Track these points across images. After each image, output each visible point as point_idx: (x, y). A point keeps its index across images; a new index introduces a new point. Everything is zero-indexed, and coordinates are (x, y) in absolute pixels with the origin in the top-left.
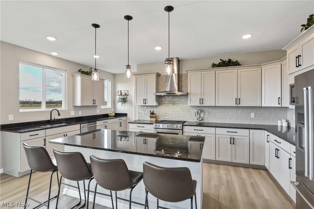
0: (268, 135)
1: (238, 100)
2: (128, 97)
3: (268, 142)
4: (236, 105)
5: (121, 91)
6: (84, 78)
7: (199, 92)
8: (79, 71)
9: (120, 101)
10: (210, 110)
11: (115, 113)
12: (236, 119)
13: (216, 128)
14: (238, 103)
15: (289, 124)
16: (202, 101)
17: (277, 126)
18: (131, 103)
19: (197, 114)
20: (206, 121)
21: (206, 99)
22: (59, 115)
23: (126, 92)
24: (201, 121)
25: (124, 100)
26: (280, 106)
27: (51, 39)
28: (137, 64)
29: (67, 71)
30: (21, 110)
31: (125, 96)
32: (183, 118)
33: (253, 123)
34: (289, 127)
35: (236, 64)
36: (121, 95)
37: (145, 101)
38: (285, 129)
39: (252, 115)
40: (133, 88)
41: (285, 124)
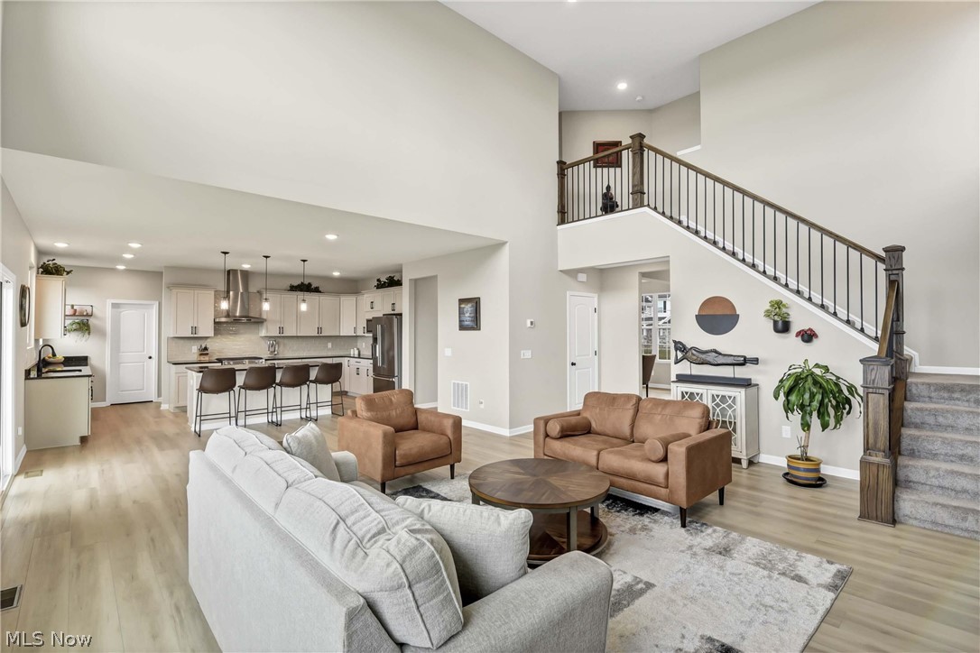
0: (349, 360)
1: (320, 329)
2: (92, 320)
4: (318, 335)
5: (73, 306)
7: (278, 319)
9: (73, 330)
12: (315, 350)
14: (320, 332)
15: (359, 352)
16: (281, 329)
18: (102, 334)
19: (271, 346)
20: (282, 355)
21: (286, 328)
23: (88, 309)
24: (276, 356)
25: (84, 327)
26: (356, 335)
31: (85, 318)
33: (330, 354)
34: (359, 354)
35: (317, 290)
36: (74, 315)
37: (194, 329)
38: (356, 356)
39: (330, 345)
40: (109, 302)
41: (356, 352)
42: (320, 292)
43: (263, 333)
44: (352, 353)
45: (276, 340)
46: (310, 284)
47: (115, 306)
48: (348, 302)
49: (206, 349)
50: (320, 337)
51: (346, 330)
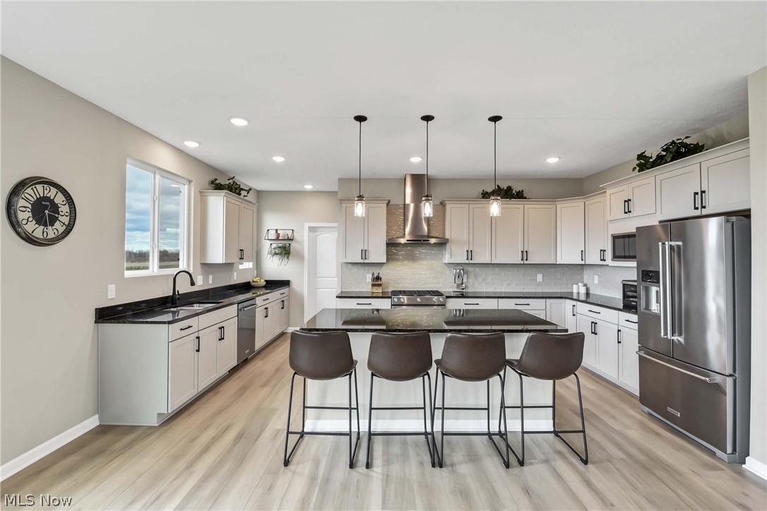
0: (574, 306)
1: (525, 254)
2: (293, 244)
3: (574, 315)
4: (522, 262)
5: (277, 230)
6: (230, 200)
7: (465, 238)
8: (212, 182)
9: (276, 254)
10: (477, 270)
11: (265, 281)
12: (517, 285)
13: (499, 300)
14: (525, 258)
15: (588, 289)
16: (470, 254)
17: (572, 293)
18: (300, 257)
19: (457, 277)
20: (470, 290)
21: (476, 251)
22: (193, 284)
23: (290, 233)
24: (464, 290)
25: (285, 251)
26: (583, 262)
27: (239, 122)
28: (339, 179)
29: (193, 183)
30: (128, 274)
31: (287, 242)
32: (432, 285)
33: (540, 290)
34: (588, 294)
35: (520, 195)
36: (278, 239)
37: (364, 253)
38: (583, 297)
39: (540, 277)
40: (307, 225)
41: (583, 290)
42: (525, 198)
43: (447, 259)
44: (575, 291)
45: (462, 270)
46: (509, 188)
47: (312, 229)
48: (570, 210)
49: (378, 278)
50: (525, 266)
51: (567, 255)
